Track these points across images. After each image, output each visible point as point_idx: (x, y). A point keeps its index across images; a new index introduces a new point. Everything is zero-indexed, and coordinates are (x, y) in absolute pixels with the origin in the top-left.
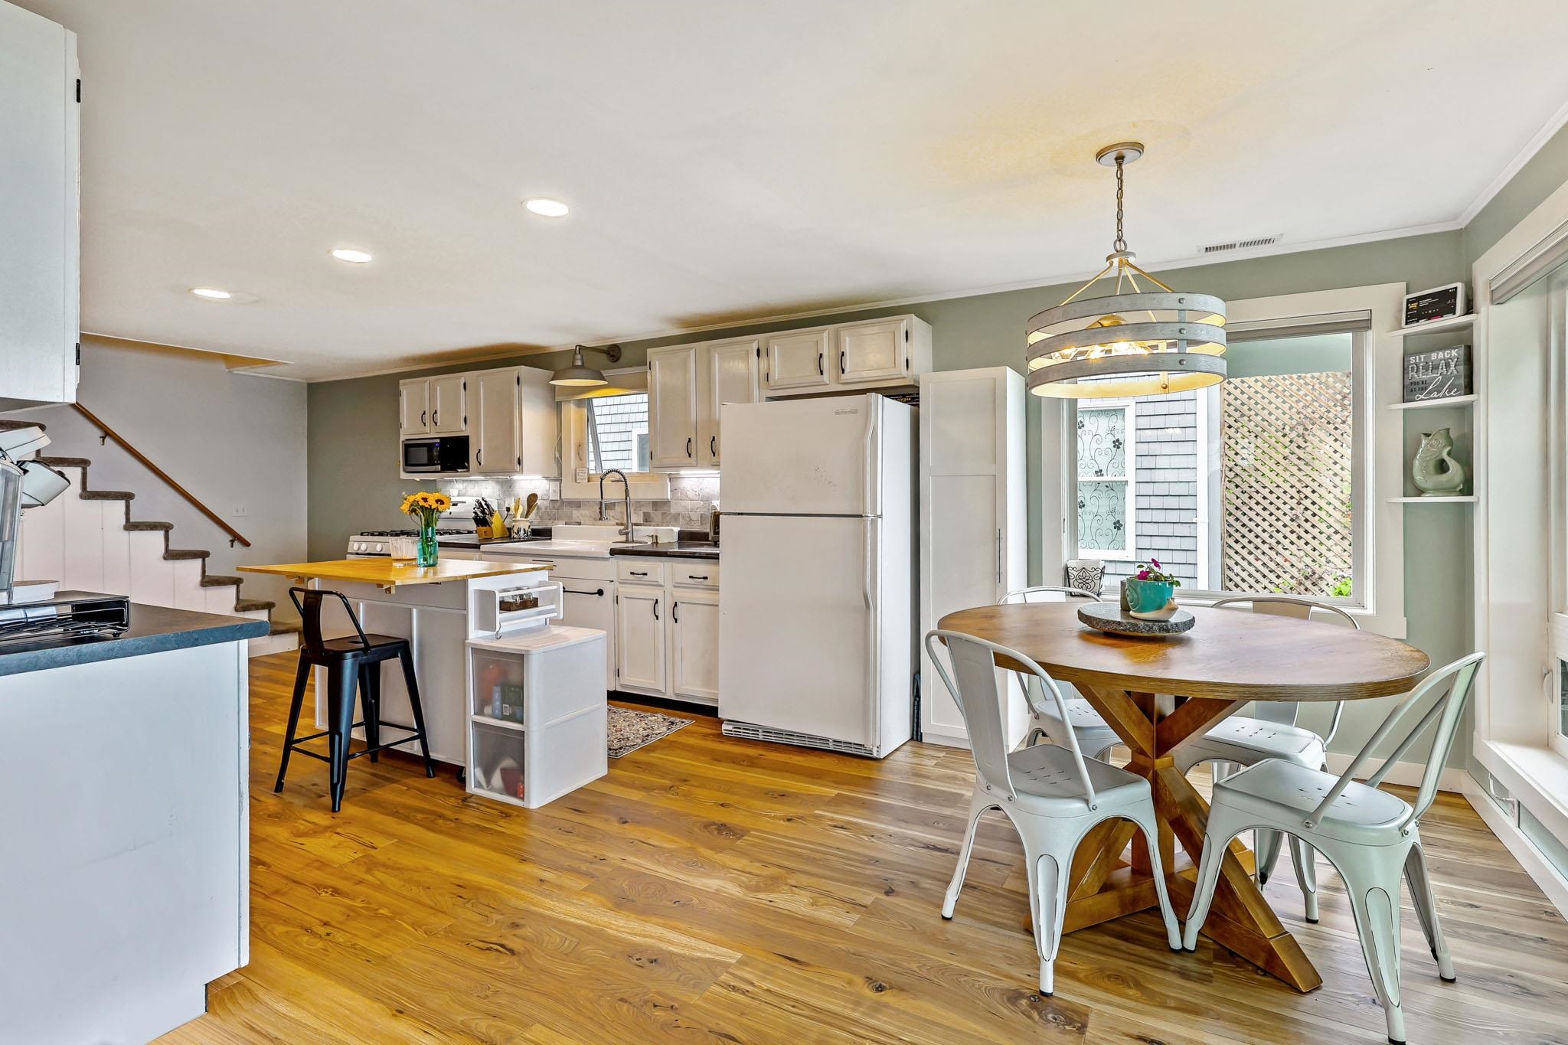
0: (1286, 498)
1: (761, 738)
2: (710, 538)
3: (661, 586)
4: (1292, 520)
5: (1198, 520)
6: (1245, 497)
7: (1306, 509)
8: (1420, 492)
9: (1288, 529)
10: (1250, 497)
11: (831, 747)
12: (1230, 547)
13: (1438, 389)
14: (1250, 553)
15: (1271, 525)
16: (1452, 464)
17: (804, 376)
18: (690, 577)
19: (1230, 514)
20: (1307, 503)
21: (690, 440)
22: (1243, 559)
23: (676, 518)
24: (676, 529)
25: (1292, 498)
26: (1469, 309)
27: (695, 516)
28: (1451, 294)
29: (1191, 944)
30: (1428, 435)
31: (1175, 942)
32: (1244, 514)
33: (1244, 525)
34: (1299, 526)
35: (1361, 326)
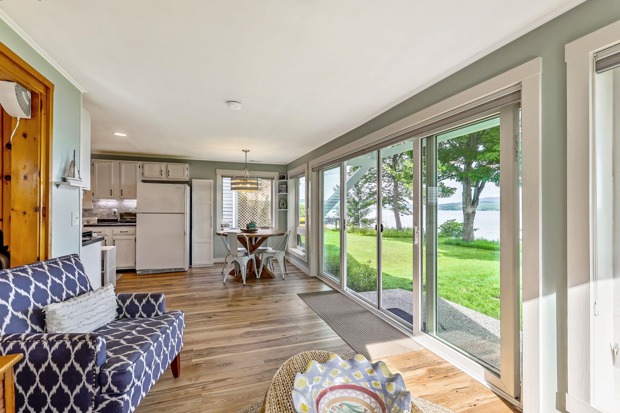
0: (251, 209)
1: (150, 273)
2: (119, 221)
3: (107, 235)
4: (252, 214)
5: (233, 214)
6: (243, 208)
7: (255, 211)
8: (281, 209)
9: (252, 216)
10: (244, 208)
11: (173, 271)
12: (239, 221)
13: (283, 191)
14: (244, 222)
15: (248, 215)
16: (285, 204)
17: (156, 175)
18: (121, 232)
19: (240, 213)
20: (255, 210)
21: (111, 190)
22: (242, 224)
23: (95, 215)
24: (97, 218)
25: (252, 209)
26: (287, 179)
27: (104, 214)
28: (284, 176)
29: (259, 278)
30: (282, 199)
31: (257, 278)
32: (242, 213)
33: (242, 215)
34: (254, 215)
35: (272, 179)
